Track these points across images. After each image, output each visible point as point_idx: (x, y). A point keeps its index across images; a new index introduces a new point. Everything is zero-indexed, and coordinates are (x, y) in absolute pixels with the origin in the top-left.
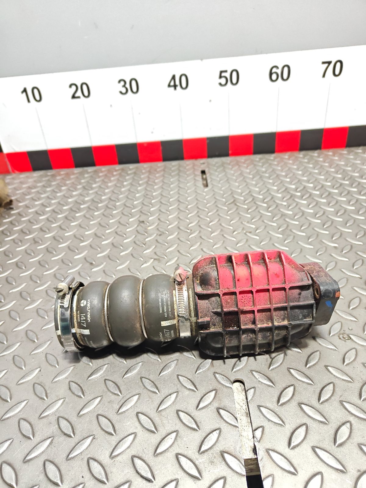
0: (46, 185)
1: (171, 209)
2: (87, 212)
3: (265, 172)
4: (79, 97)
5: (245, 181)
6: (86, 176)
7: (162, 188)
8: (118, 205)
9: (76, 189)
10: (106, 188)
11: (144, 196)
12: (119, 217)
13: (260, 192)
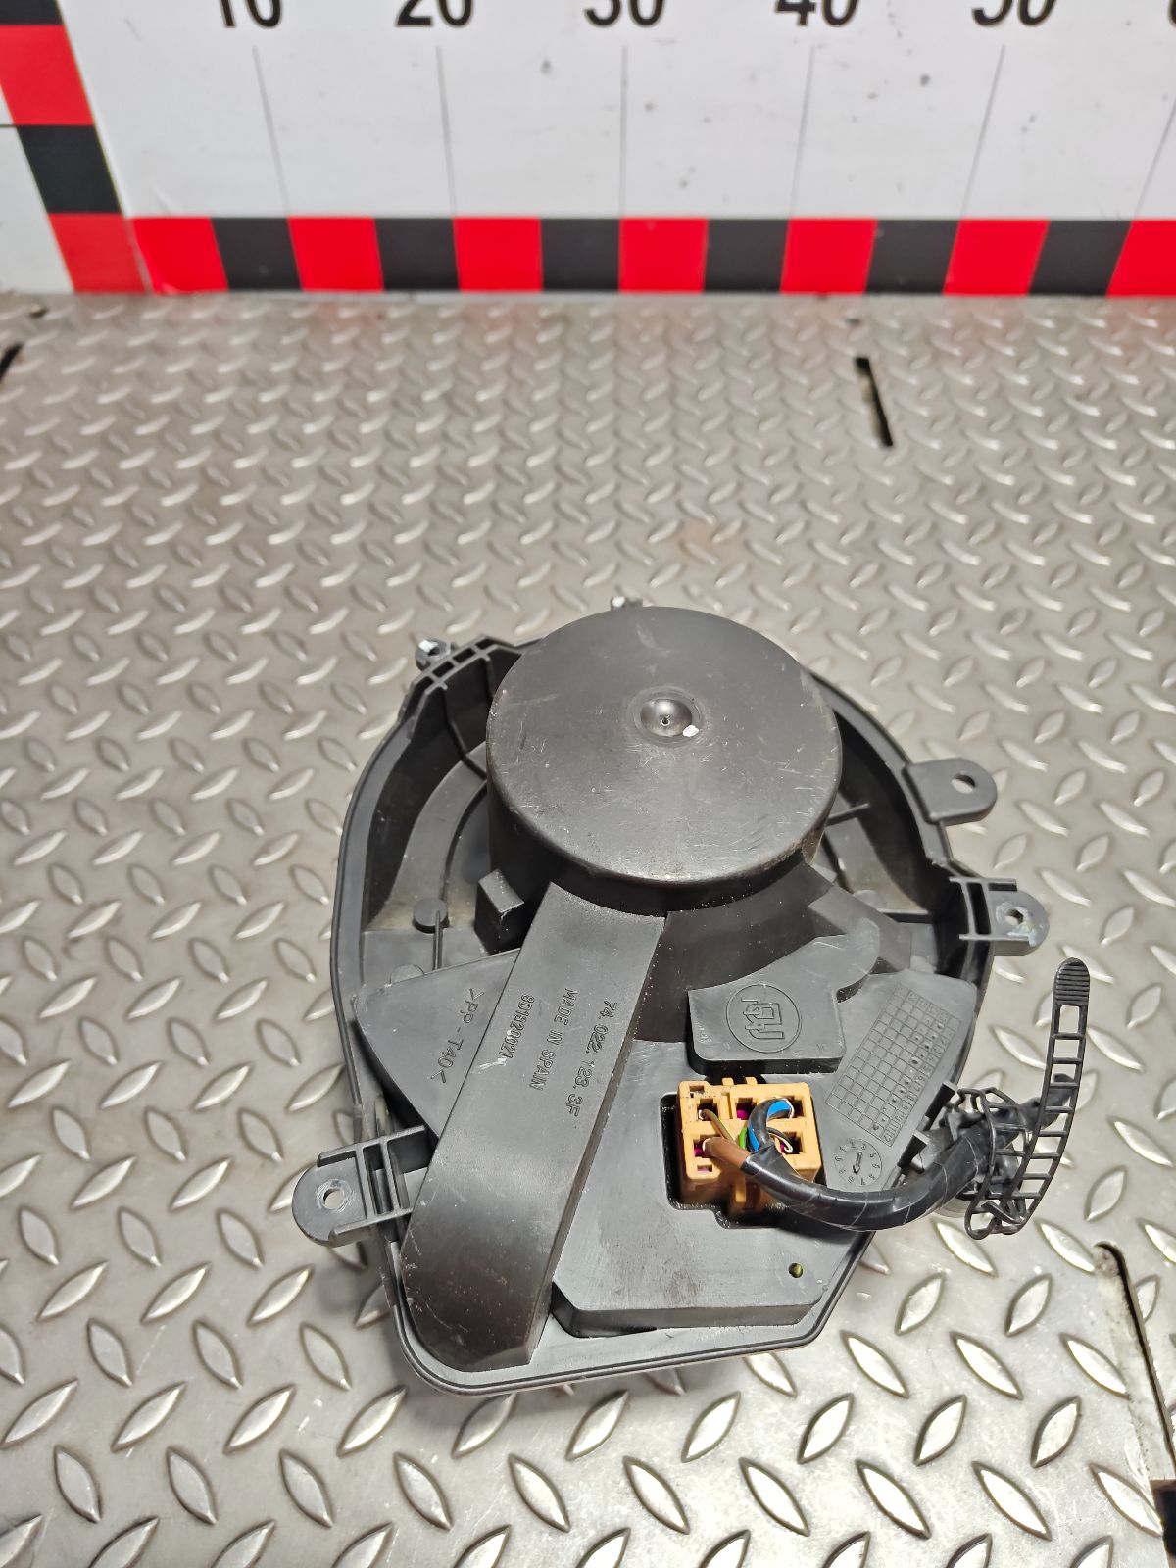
0: (304, 374)
1: (785, 542)
2: (494, 526)
3: (1083, 396)
4: (425, 21)
5: (1021, 434)
6: (440, 339)
7: (732, 433)
8: (594, 504)
9: (421, 409)
10: (529, 413)
11: (677, 468)
12: (611, 568)
13: (1081, 495)
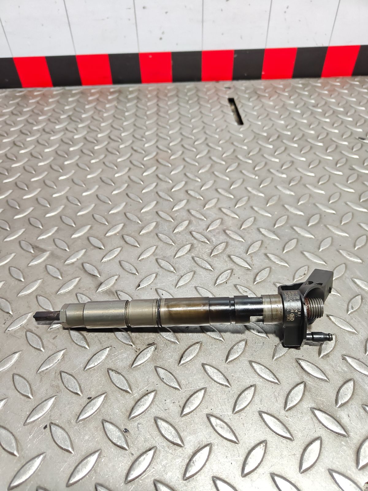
0: (15, 112)
1: (199, 158)
2: (80, 157)
3: (316, 106)
5: (293, 118)
6: (70, 99)
7: (180, 123)
8: (122, 148)
9: (59, 121)
10: (101, 120)
11: (157, 135)
12: (127, 169)
13: (318, 137)
